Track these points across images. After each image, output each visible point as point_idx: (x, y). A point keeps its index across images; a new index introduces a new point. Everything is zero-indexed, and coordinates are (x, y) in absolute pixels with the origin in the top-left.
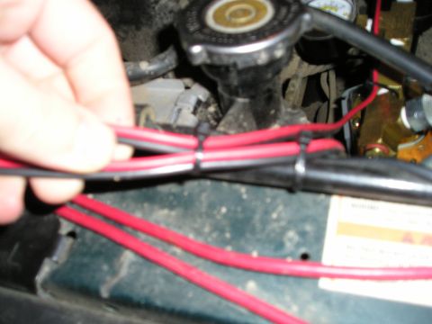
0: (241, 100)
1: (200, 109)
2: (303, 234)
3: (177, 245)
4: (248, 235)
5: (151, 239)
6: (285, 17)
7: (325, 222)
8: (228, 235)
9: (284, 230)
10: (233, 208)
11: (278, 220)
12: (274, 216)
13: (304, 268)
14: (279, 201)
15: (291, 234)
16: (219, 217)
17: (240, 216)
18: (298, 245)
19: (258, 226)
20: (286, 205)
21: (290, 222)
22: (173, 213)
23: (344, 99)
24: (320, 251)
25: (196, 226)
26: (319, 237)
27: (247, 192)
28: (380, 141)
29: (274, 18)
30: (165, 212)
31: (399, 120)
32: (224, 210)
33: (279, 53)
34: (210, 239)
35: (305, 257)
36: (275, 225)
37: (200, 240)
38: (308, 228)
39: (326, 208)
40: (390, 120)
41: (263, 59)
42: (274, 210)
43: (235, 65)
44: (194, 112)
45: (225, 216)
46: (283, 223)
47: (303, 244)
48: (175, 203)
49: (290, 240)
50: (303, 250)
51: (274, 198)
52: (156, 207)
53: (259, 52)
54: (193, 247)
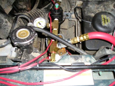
0: (25, 50)
1: (16, 50)
2: (40, 77)
3: (18, 83)
4: (31, 79)
5: (13, 82)
6: (32, 35)
7: (43, 75)
8: (27, 80)
9: (37, 77)
10: (27, 75)
11: (35, 76)
12: (35, 75)
13: (41, 83)
14: (35, 72)
15: (38, 78)
16: (25, 77)
17: (29, 76)
18: (39, 79)
19: (32, 77)
20: (36, 73)
21: (37, 76)
22: (16, 77)
23: (46, 40)
24: (43, 80)
25: (21, 79)
26: (43, 78)
27: (29, 71)
28: (53, 51)
29: (30, 35)
30: (15, 77)
31: (57, 47)
32: (26, 75)
33: (32, 42)
34: (24, 81)
35: (41, 81)
36: (35, 77)
37: (22, 81)
38: (41, 76)
39: (43, 72)
40: (55, 47)
41: (29, 44)
42: (34, 74)
43: (24, 45)
44: (15, 51)
45: (26, 76)
46: (36, 76)
47: (40, 79)
48: (16, 75)
49: (38, 79)
50: (40, 80)
51: (34, 72)
52: (13, 76)
53: (28, 43)
54: (21, 83)
